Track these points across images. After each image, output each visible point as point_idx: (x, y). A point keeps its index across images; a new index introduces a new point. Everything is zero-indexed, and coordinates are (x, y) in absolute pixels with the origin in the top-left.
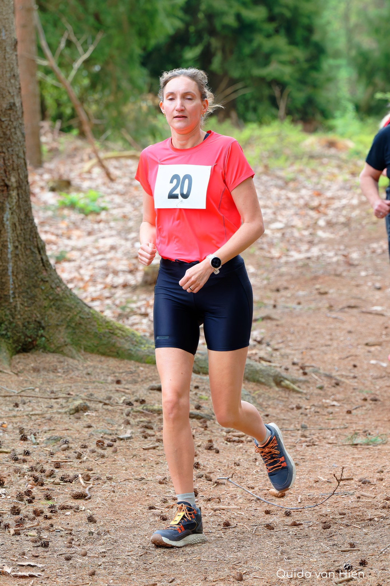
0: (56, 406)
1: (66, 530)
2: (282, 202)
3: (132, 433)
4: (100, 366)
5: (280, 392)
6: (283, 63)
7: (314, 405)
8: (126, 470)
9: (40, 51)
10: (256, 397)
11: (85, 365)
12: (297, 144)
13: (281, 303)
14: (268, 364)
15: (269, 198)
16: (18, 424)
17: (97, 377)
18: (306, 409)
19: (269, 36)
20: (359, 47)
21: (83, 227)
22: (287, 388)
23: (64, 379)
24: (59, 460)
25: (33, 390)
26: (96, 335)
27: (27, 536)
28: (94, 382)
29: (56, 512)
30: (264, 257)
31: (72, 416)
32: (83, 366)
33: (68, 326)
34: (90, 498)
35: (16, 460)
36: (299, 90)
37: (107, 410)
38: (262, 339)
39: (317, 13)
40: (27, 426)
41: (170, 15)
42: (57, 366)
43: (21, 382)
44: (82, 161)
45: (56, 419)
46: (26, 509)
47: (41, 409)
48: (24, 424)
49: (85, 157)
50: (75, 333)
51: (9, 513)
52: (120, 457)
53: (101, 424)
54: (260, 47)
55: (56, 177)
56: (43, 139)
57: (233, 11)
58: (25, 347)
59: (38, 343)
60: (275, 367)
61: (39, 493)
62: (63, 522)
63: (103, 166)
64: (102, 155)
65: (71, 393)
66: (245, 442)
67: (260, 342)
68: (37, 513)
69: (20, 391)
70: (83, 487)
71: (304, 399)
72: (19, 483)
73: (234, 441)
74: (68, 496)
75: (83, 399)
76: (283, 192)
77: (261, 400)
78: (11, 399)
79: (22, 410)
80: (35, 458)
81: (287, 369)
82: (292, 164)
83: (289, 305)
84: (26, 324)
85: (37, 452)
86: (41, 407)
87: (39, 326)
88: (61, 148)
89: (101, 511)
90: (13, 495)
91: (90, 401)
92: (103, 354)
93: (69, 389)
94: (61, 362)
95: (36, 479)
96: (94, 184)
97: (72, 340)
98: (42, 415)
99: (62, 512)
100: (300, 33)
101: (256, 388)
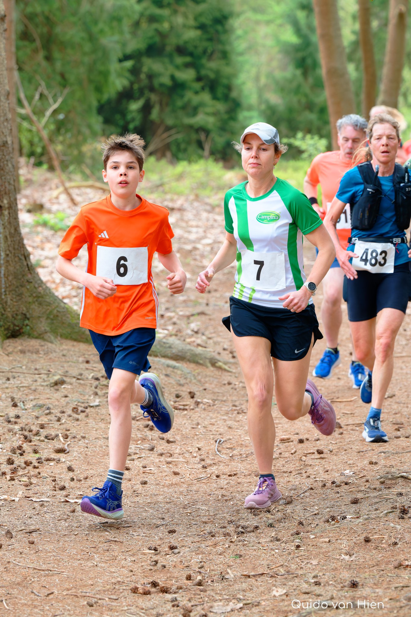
0: (39, 380)
1: (51, 477)
2: (211, 222)
3: (100, 402)
4: (73, 349)
5: (215, 372)
6: (208, 114)
7: (241, 382)
8: (96, 431)
9: (20, 103)
10: (196, 374)
11: (61, 348)
12: (220, 178)
13: (212, 301)
14: (204, 349)
15: (200, 220)
16: (10, 394)
17: (71, 358)
18: (235, 385)
19: (197, 93)
20: (267, 102)
21: (53, 241)
22: (220, 368)
23: (45, 359)
24: (43, 422)
25: (21, 367)
26: (70, 325)
27: (20, 481)
28: (68, 362)
29: (42, 463)
30: (198, 266)
31: (52, 388)
32: (59, 349)
33: (48, 318)
34: (68, 452)
35: (9, 422)
36: (220, 136)
37: (80, 383)
38: (198, 330)
39: (235, 75)
40: (17, 396)
41: (120, 75)
42: (39, 349)
43: (11, 362)
44: (51, 189)
45: (39, 390)
46: (19, 461)
47: (27, 382)
48: (15, 394)
49: (53, 186)
50: (53, 323)
51: (5, 463)
52: (91, 420)
53: (75, 394)
54: (189, 102)
55: (31, 201)
56: (21, 172)
57: (168, 73)
58: (13, 333)
59: (24, 330)
60: (210, 351)
61: (28, 448)
62: (48, 470)
63: (69, 194)
64: (68, 185)
65: (51, 370)
66: (189, 410)
67: (196, 332)
68: (28, 464)
69: (10, 368)
70: (63, 444)
71: (233, 377)
72: (12, 440)
73: (180, 409)
74: (51, 450)
75: (60, 375)
76: (211, 216)
77: (200, 377)
78: (3, 374)
79: (13, 383)
80: (24, 421)
81: (219, 354)
82: (216, 193)
83: (219, 303)
84: (15, 315)
85: (25, 416)
86: (28, 381)
87: (25, 317)
88: (35, 178)
89: (78, 462)
90: (8, 449)
91: (66, 376)
92: (75, 340)
93: (48, 367)
94: (42, 346)
95: (26, 437)
96: (61, 207)
97: (51, 328)
98: (28, 387)
99: (46, 463)
100: (220, 91)
101: (196, 368)
